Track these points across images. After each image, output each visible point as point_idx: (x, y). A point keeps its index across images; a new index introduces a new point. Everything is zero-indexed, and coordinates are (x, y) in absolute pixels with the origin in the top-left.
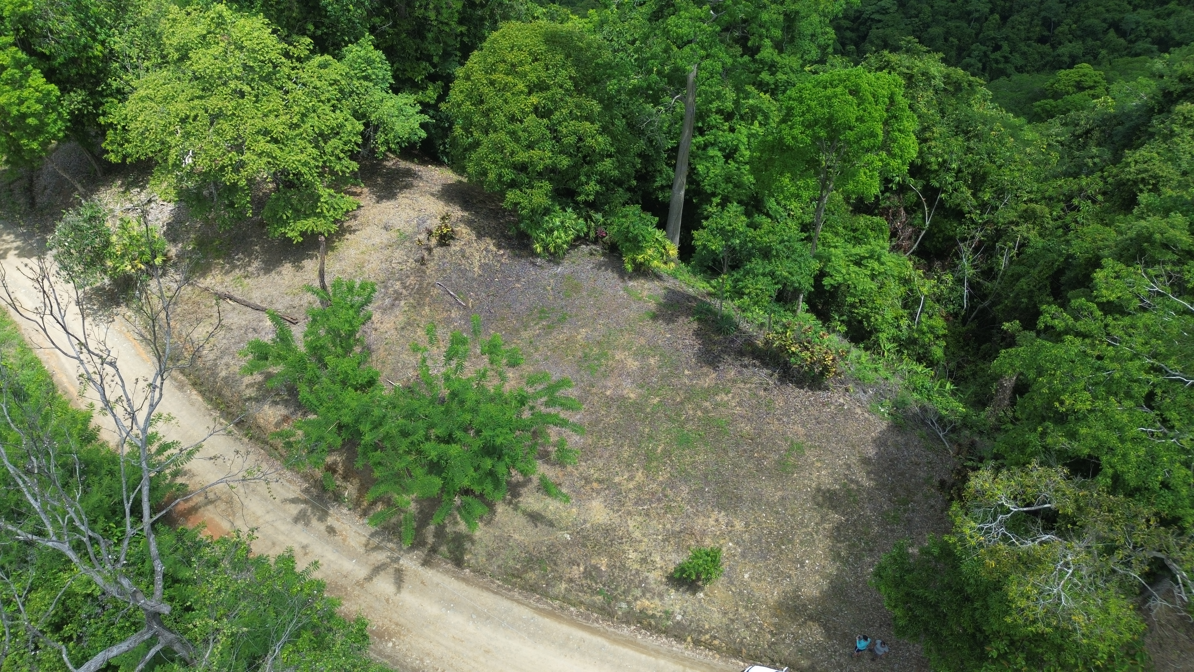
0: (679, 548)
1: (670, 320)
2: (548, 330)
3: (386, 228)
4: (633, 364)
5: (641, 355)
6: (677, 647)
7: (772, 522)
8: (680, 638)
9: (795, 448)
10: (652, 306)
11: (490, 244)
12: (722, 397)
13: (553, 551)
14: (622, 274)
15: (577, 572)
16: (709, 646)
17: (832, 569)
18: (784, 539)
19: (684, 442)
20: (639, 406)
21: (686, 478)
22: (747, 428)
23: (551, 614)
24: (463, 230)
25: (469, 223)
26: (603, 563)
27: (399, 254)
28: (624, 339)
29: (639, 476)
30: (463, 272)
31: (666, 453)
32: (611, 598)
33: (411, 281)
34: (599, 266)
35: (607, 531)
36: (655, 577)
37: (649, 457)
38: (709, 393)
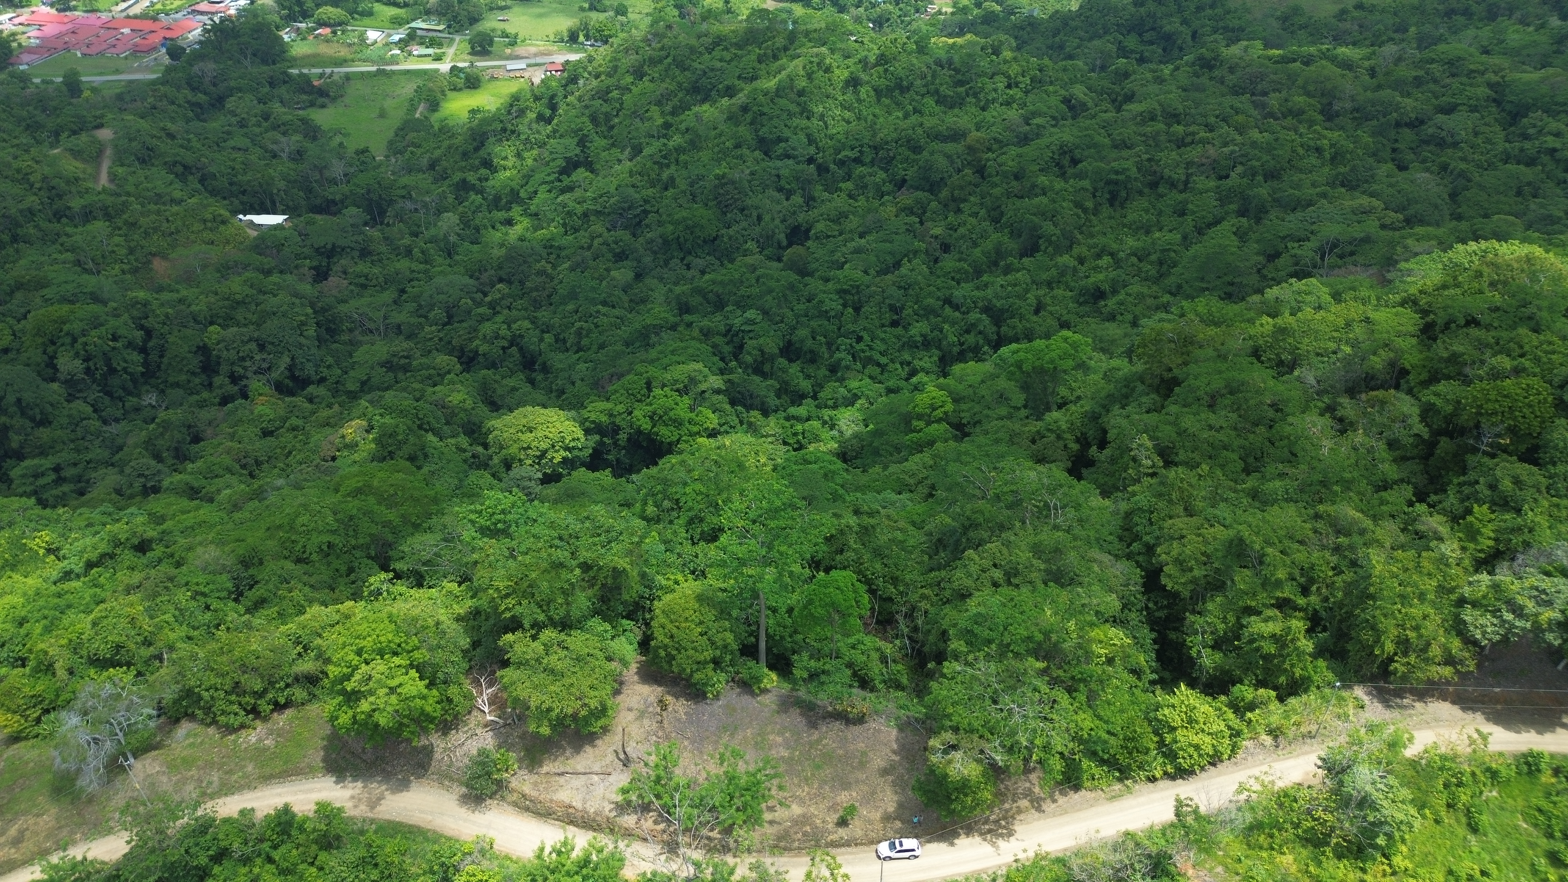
0: (836, 811)
1: (786, 712)
2: (732, 735)
3: (630, 710)
4: (779, 739)
5: (780, 733)
6: (849, 849)
7: (866, 788)
8: (849, 846)
9: (864, 754)
10: (774, 706)
11: (683, 701)
12: (824, 742)
13: (787, 832)
14: (753, 694)
15: (799, 836)
16: (862, 844)
17: (896, 798)
18: (873, 793)
19: (818, 767)
20: (791, 759)
21: (825, 782)
22: (841, 752)
23: (796, 856)
24: (669, 699)
25: (669, 693)
26: (808, 828)
27: (646, 722)
28: (769, 729)
29: (806, 789)
30: (679, 720)
31: (813, 775)
32: (817, 841)
33: (660, 734)
34: (739, 695)
35: (804, 816)
36: (830, 826)
37: (806, 779)
38: (819, 741)
